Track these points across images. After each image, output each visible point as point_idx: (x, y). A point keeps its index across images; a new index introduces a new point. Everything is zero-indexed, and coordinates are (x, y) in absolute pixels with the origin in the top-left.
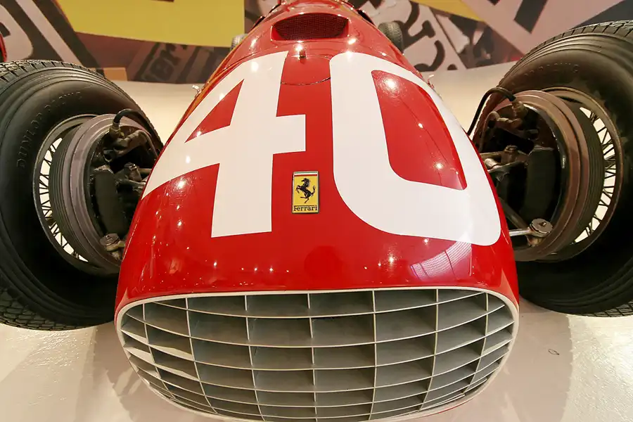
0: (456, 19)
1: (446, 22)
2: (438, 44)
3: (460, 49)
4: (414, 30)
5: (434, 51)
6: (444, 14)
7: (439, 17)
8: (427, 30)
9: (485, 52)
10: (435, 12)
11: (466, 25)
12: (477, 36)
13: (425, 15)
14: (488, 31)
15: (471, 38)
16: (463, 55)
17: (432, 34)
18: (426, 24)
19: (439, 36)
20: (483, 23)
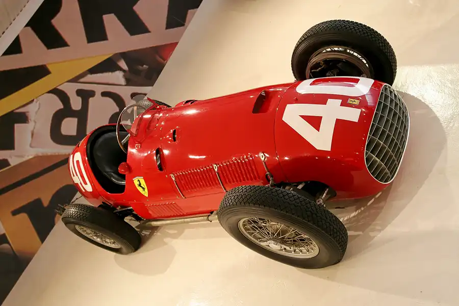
0: (93, 71)
1: (90, 77)
2: (104, 94)
3: (123, 82)
4: (76, 103)
5: (109, 101)
6: (83, 75)
7: (82, 80)
8: (86, 95)
9: (140, 67)
10: (75, 80)
11: (108, 65)
12: (123, 64)
13: (71, 90)
14: (124, 55)
15: (121, 69)
16: (129, 82)
17: (92, 94)
18: (79, 93)
19: (98, 89)
20: (116, 54)
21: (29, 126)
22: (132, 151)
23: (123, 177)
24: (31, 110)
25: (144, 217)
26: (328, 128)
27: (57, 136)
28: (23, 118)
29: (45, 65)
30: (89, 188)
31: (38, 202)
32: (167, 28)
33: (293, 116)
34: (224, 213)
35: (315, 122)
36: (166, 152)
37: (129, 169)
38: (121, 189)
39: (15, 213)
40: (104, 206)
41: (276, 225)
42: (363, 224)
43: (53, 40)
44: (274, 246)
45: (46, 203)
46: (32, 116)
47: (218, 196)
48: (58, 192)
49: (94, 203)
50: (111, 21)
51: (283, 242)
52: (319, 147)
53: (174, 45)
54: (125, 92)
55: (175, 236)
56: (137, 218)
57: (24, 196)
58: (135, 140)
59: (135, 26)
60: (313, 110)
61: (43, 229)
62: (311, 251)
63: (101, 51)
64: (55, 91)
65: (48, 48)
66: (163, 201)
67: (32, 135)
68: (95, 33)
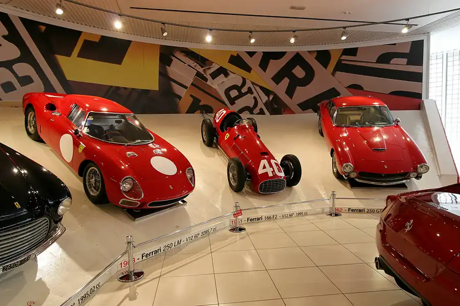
0: (262, 88)
1: (258, 88)
2: (255, 98)
3: (264, 102)
4: (244, 90)
5: (253, 101)
6: (257, 85)
7: (255, 86)
8: (250, 91)
9: (275, 105)
10: (253, 83)
11: (267, 92)
12: (271, 97)
13: (248, 84)
14: (276, 96)
15: (269, 98)
16: (266, 104)
17: (252, 93)
18: (249, 89)
19: (255, 94)
20: (273, 92)
21: (225, 79)
22: (236, 127)
23: (226, 130)
24: (231, 76)
25: (218, 143)
26: (264, 171)
27: (227, 92)
28: (226, 75)
29: (252, 69)
30: (217, 121)
31: (200, 101)
32: (297, 105)
33: (264, 162)
34: (231, 159)
35: (264, 167)
36: (240, 137)
37: (230, 130)
38: (223, 131)
39: (191, 96)
40: (215, 129)
41: (235, 173)
42: (248, 193)
43: (264, 65)
44: (231, 174)
45: (201, 104)
46: (229, 77)
47: (234, 156)
48: (208, 106)
49: (214, 126)
50: (286, 81)
51: (233, 176)
52: (259, 171)
53: (292, 112)
54: (261, 105)
55: (218, 154)
56: (217, 141)
57: (199, 94)
58: (238, 127)
59: (290, 92)
60: (267, 165)
61: (191, 110)
62: (234, 184)
63: (271, 86)
64: (244, 80)
65: (259, 66)
66: (227, 145)
67: (223, 82)
68: (277, 79)
